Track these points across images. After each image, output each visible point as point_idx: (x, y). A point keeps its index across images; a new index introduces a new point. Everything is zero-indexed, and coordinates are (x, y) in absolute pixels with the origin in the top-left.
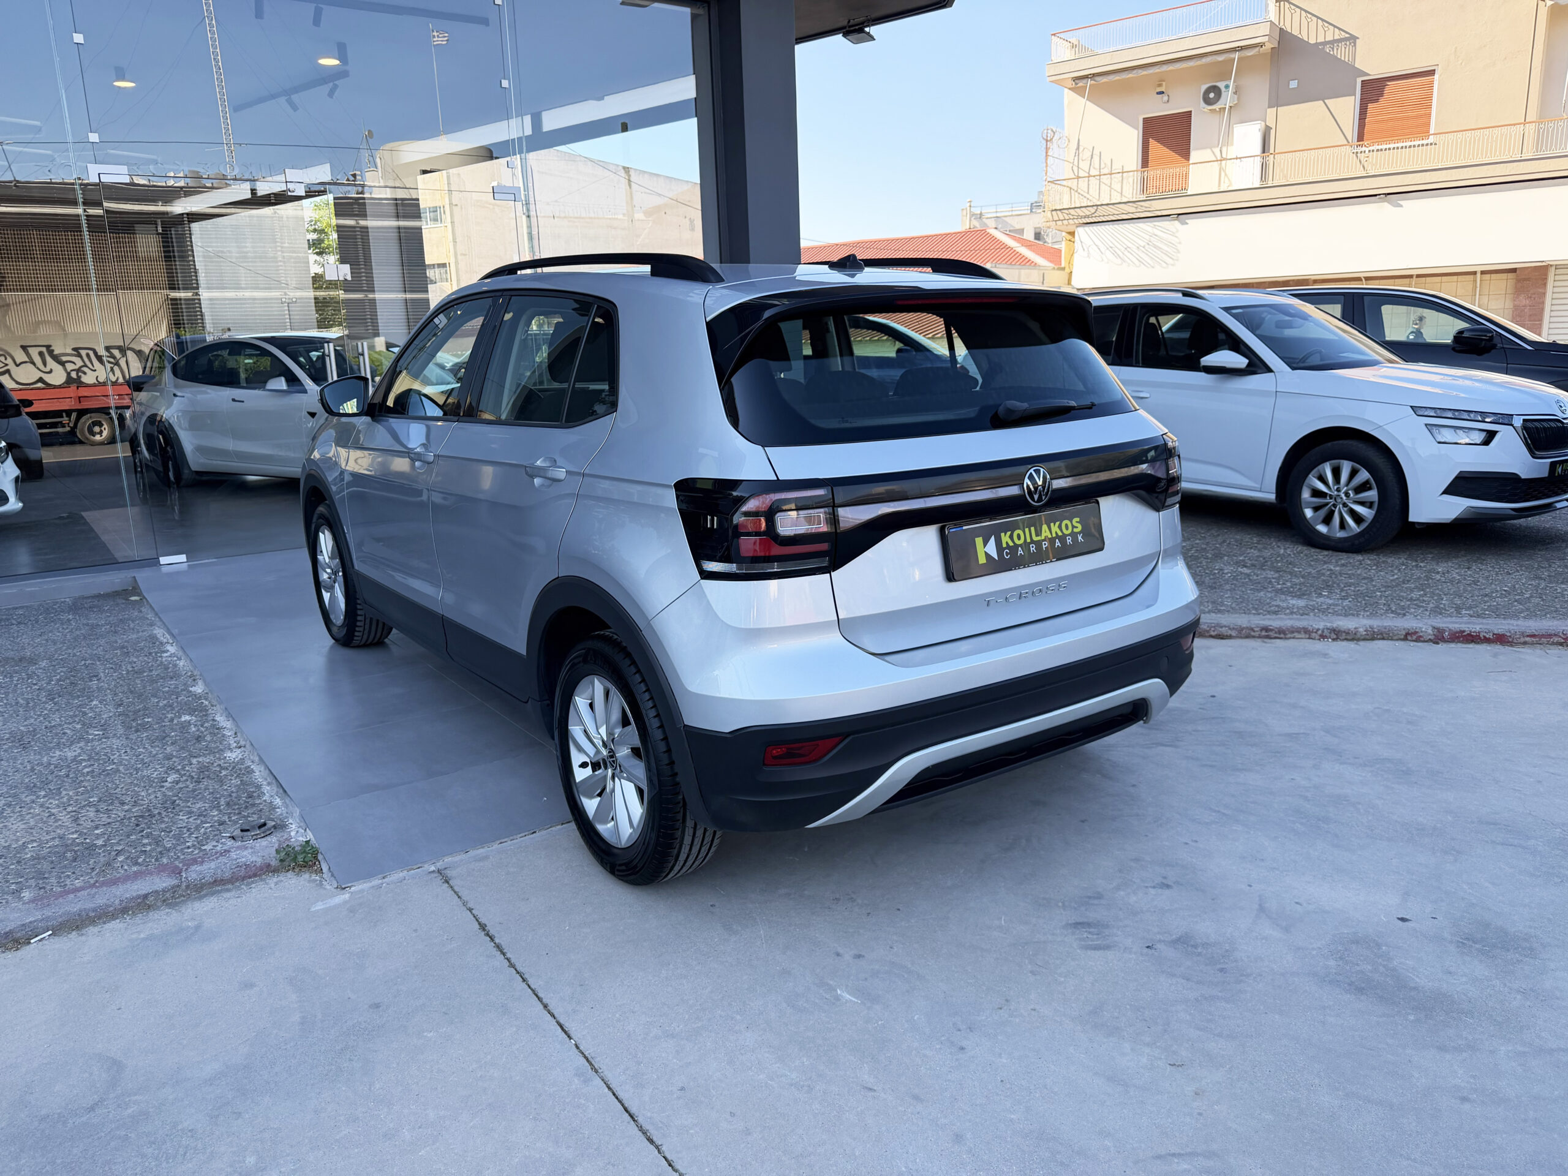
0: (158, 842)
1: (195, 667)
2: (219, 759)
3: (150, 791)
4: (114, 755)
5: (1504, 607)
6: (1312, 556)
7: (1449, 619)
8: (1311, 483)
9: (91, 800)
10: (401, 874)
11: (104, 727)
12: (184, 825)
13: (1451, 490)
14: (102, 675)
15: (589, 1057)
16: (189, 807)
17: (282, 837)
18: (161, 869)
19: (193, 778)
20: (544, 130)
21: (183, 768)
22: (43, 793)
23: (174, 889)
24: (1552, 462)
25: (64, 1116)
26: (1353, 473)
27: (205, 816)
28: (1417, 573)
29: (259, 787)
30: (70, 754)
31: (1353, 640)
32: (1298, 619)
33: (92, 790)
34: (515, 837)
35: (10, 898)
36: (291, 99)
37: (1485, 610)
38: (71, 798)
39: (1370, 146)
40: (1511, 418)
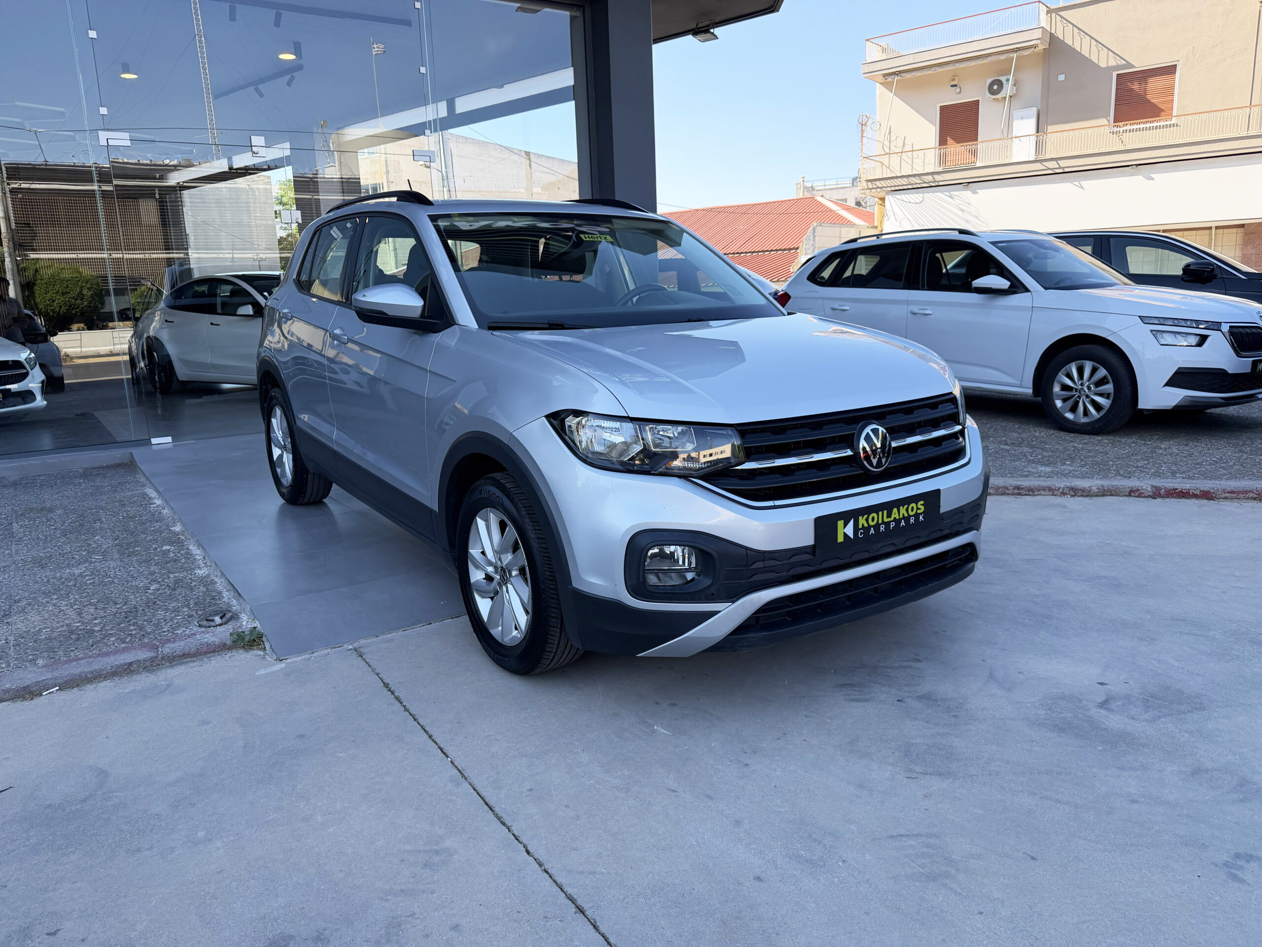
0: (141, 628)
1: (175, 513)
2: (191, 574)
3: (137, 596)
4: (110, 572)
5: (1211, 471)
6: (1061, 437)
7: (1165, 480)
8: (1061, 380)
9: (92, 601)
10: (326, 651)
11: (104, 554)
12: (162, 617)
13: (1171, 383)
14: (104, 519)
15: (460, 768)
16: (166, 606)
17: (236, 625)
18: (143, 646)
19: (170, 587)
20: (457, 113)
21: (163, 581)
22: (55, 597)
23: (152, 660)
24: (1253, 361)
25: (63, 805)
26: (1094, 371)
27: (178, 612)
28: (1144, 449)
29: (220, 593)
30: (77, 572)
31: (1087, 496)
32: (1044, 481)
33: (93, 595)
34: (415, 626)
35: (28, 664)
36: (257, 87)
37: (1195, 474)
38: (76, 600)
39: (1124, 126)
40: (1221, 325)
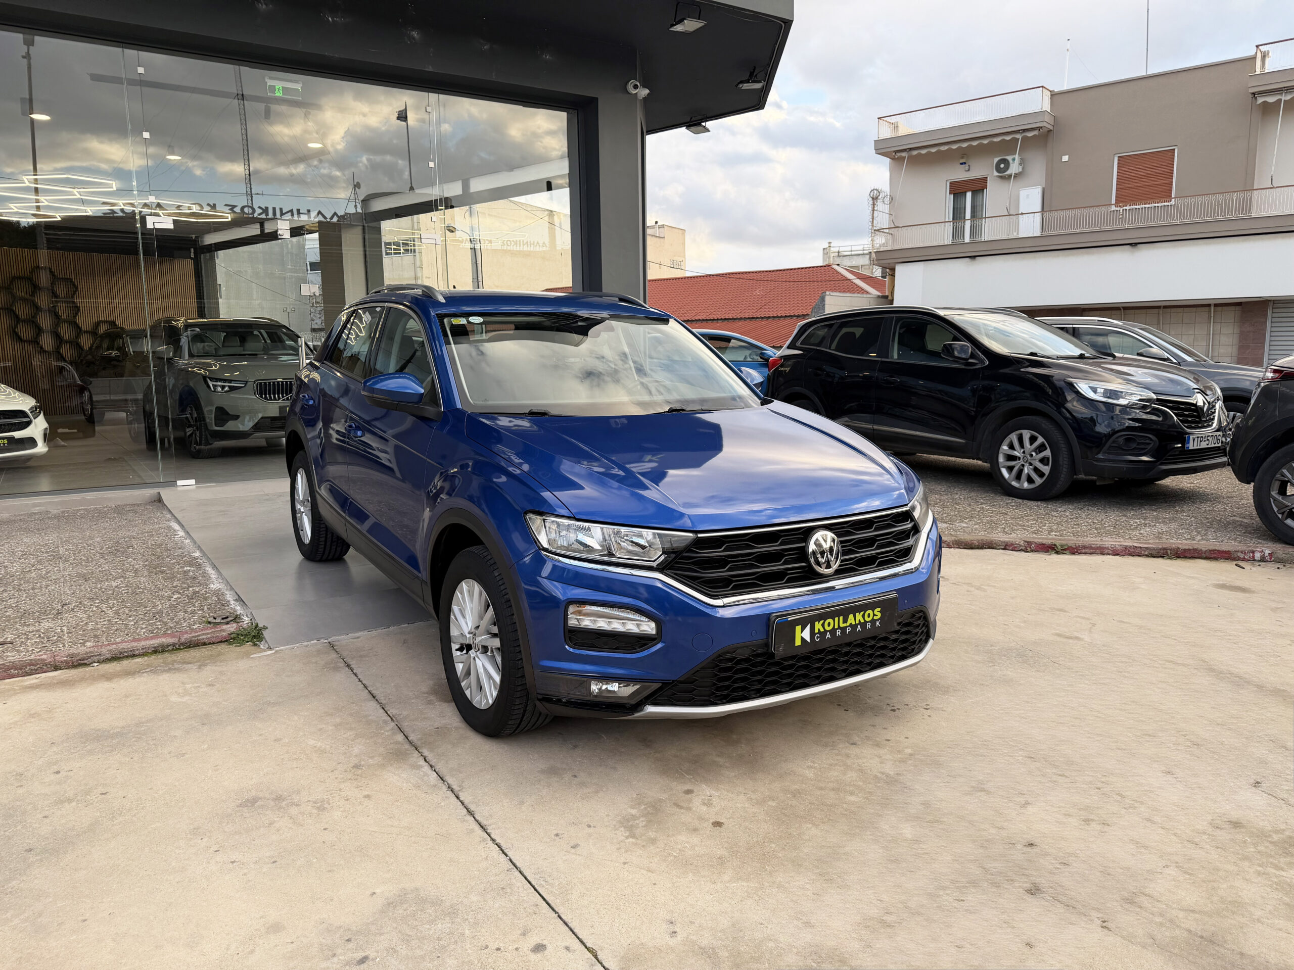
0: (165, 624)
1: (195, 542)
2: (206, 588)
3: (162, 602)
4: (141, 585)
7: (1040, 536)
9: (127, 605)
10: (306, 643)
11: (136, 571)
12: (182, 617)
16: (185, 610)
17: (238, 624)
18: (165, 635)
19: (188, 596)
20: (471, 191)
21: (184, 592)
22: (98, 601)
27: (194, 614)
29: (228, 601)
30: (114, 584)
33: (127, 601)
35: (79, 645)
38: (114, 604)
39: (1124, 206)
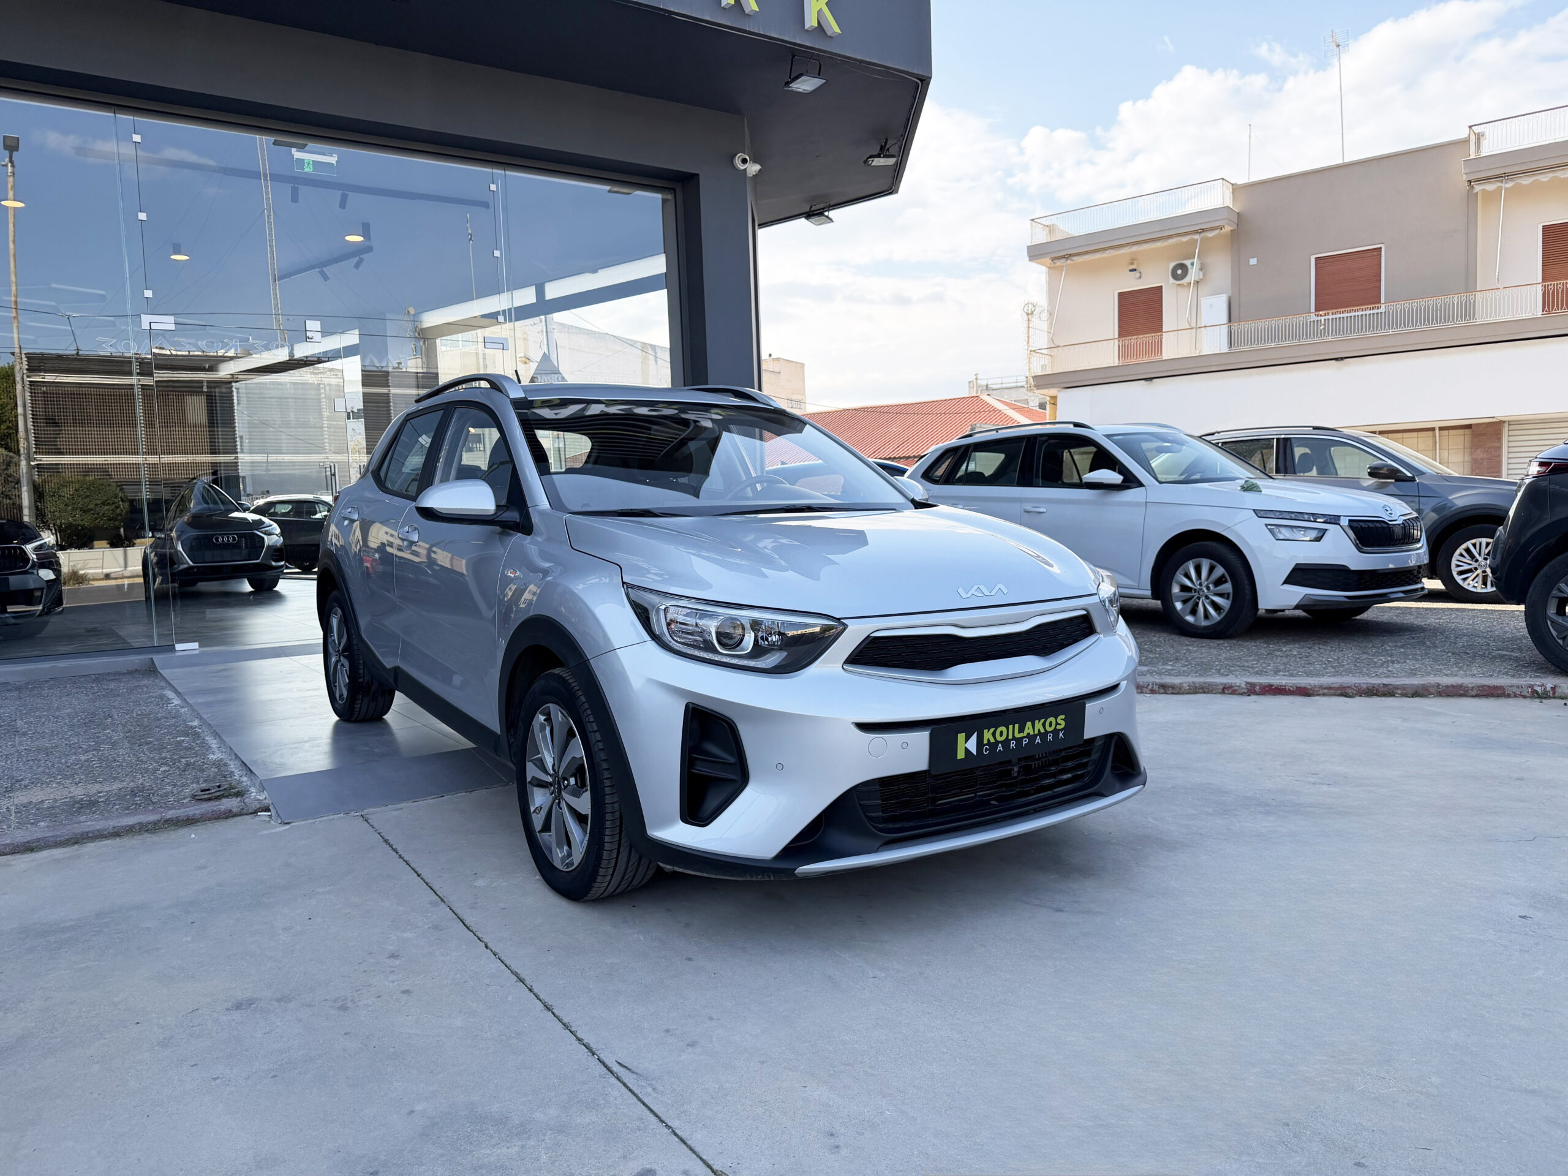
2: (204, 759)
3: (145, 775)
4: (119, 757)
5: (1317, 670)
7: (1266, 676)
8: (1180, 580)
10: (332, 817)
12: (169, 790)
13: (1291, 580)
14: (116, 716)
15: (442, 897)
16: (174, 782)
18: (147, 812)
19: (180, 768)
20: (547, 298)
22: (60, 777)
23: (156, 823)
26: (1212, 569)
27: (186, 786)
28: (1263, 651)
31: (1178, 693)
35: (29, 826)
36: (323, 271)
37: (1299, 672)
39: (1325, 315)
40: (1339, 520)
